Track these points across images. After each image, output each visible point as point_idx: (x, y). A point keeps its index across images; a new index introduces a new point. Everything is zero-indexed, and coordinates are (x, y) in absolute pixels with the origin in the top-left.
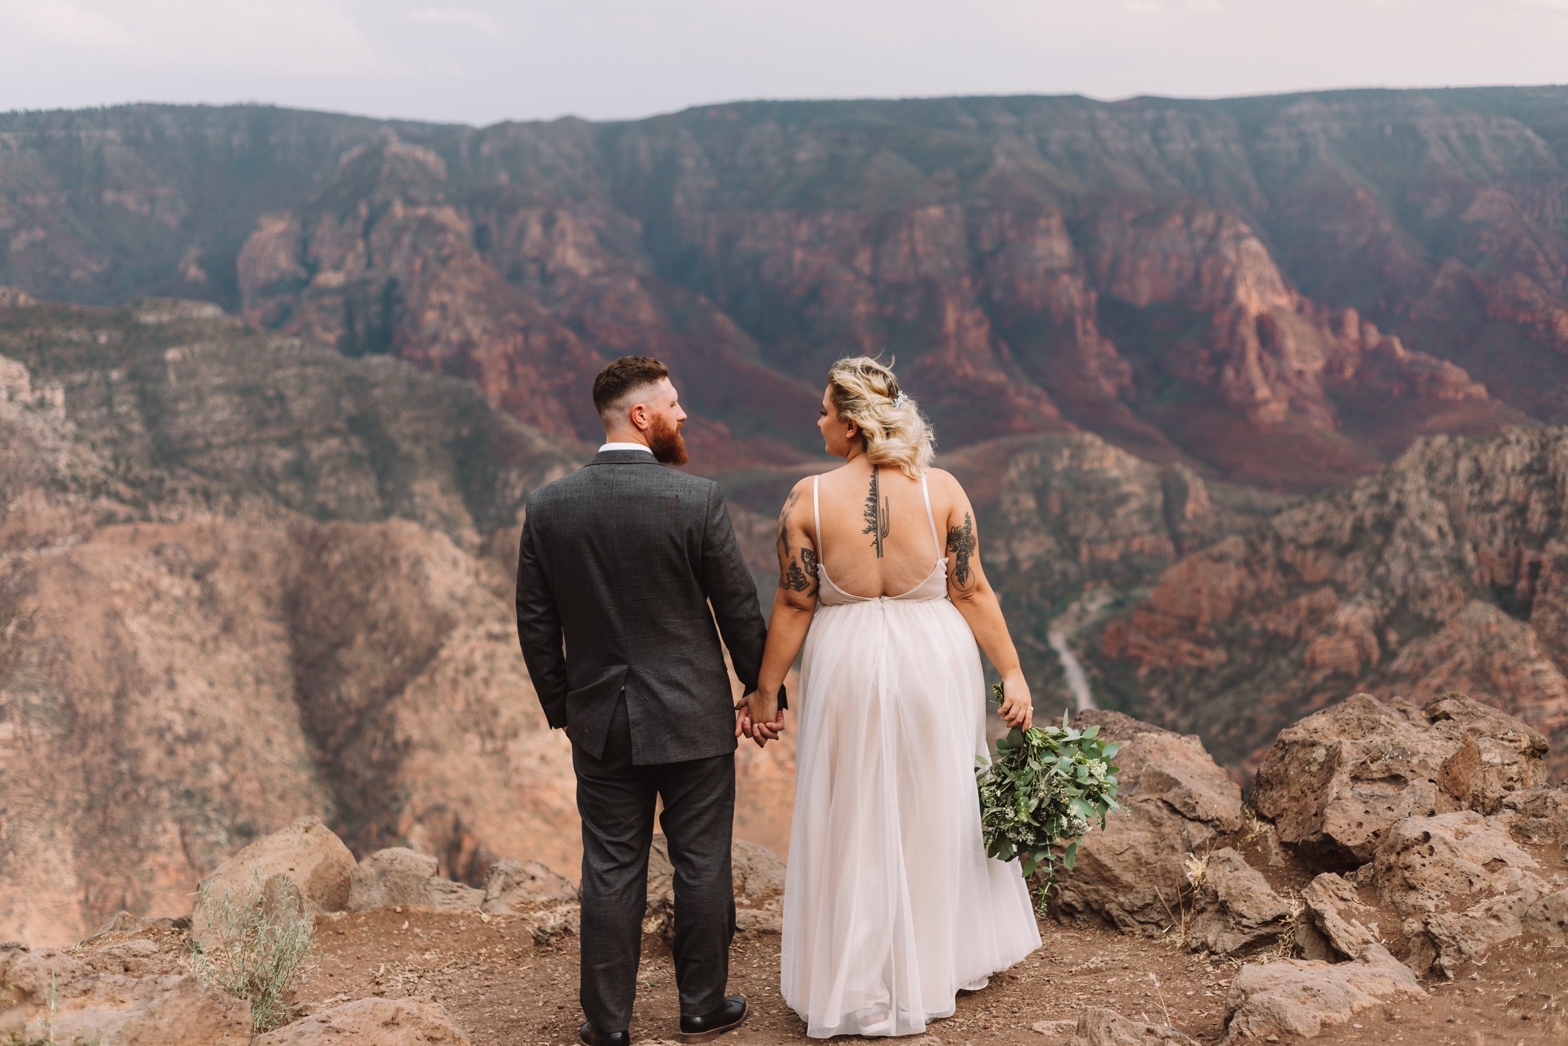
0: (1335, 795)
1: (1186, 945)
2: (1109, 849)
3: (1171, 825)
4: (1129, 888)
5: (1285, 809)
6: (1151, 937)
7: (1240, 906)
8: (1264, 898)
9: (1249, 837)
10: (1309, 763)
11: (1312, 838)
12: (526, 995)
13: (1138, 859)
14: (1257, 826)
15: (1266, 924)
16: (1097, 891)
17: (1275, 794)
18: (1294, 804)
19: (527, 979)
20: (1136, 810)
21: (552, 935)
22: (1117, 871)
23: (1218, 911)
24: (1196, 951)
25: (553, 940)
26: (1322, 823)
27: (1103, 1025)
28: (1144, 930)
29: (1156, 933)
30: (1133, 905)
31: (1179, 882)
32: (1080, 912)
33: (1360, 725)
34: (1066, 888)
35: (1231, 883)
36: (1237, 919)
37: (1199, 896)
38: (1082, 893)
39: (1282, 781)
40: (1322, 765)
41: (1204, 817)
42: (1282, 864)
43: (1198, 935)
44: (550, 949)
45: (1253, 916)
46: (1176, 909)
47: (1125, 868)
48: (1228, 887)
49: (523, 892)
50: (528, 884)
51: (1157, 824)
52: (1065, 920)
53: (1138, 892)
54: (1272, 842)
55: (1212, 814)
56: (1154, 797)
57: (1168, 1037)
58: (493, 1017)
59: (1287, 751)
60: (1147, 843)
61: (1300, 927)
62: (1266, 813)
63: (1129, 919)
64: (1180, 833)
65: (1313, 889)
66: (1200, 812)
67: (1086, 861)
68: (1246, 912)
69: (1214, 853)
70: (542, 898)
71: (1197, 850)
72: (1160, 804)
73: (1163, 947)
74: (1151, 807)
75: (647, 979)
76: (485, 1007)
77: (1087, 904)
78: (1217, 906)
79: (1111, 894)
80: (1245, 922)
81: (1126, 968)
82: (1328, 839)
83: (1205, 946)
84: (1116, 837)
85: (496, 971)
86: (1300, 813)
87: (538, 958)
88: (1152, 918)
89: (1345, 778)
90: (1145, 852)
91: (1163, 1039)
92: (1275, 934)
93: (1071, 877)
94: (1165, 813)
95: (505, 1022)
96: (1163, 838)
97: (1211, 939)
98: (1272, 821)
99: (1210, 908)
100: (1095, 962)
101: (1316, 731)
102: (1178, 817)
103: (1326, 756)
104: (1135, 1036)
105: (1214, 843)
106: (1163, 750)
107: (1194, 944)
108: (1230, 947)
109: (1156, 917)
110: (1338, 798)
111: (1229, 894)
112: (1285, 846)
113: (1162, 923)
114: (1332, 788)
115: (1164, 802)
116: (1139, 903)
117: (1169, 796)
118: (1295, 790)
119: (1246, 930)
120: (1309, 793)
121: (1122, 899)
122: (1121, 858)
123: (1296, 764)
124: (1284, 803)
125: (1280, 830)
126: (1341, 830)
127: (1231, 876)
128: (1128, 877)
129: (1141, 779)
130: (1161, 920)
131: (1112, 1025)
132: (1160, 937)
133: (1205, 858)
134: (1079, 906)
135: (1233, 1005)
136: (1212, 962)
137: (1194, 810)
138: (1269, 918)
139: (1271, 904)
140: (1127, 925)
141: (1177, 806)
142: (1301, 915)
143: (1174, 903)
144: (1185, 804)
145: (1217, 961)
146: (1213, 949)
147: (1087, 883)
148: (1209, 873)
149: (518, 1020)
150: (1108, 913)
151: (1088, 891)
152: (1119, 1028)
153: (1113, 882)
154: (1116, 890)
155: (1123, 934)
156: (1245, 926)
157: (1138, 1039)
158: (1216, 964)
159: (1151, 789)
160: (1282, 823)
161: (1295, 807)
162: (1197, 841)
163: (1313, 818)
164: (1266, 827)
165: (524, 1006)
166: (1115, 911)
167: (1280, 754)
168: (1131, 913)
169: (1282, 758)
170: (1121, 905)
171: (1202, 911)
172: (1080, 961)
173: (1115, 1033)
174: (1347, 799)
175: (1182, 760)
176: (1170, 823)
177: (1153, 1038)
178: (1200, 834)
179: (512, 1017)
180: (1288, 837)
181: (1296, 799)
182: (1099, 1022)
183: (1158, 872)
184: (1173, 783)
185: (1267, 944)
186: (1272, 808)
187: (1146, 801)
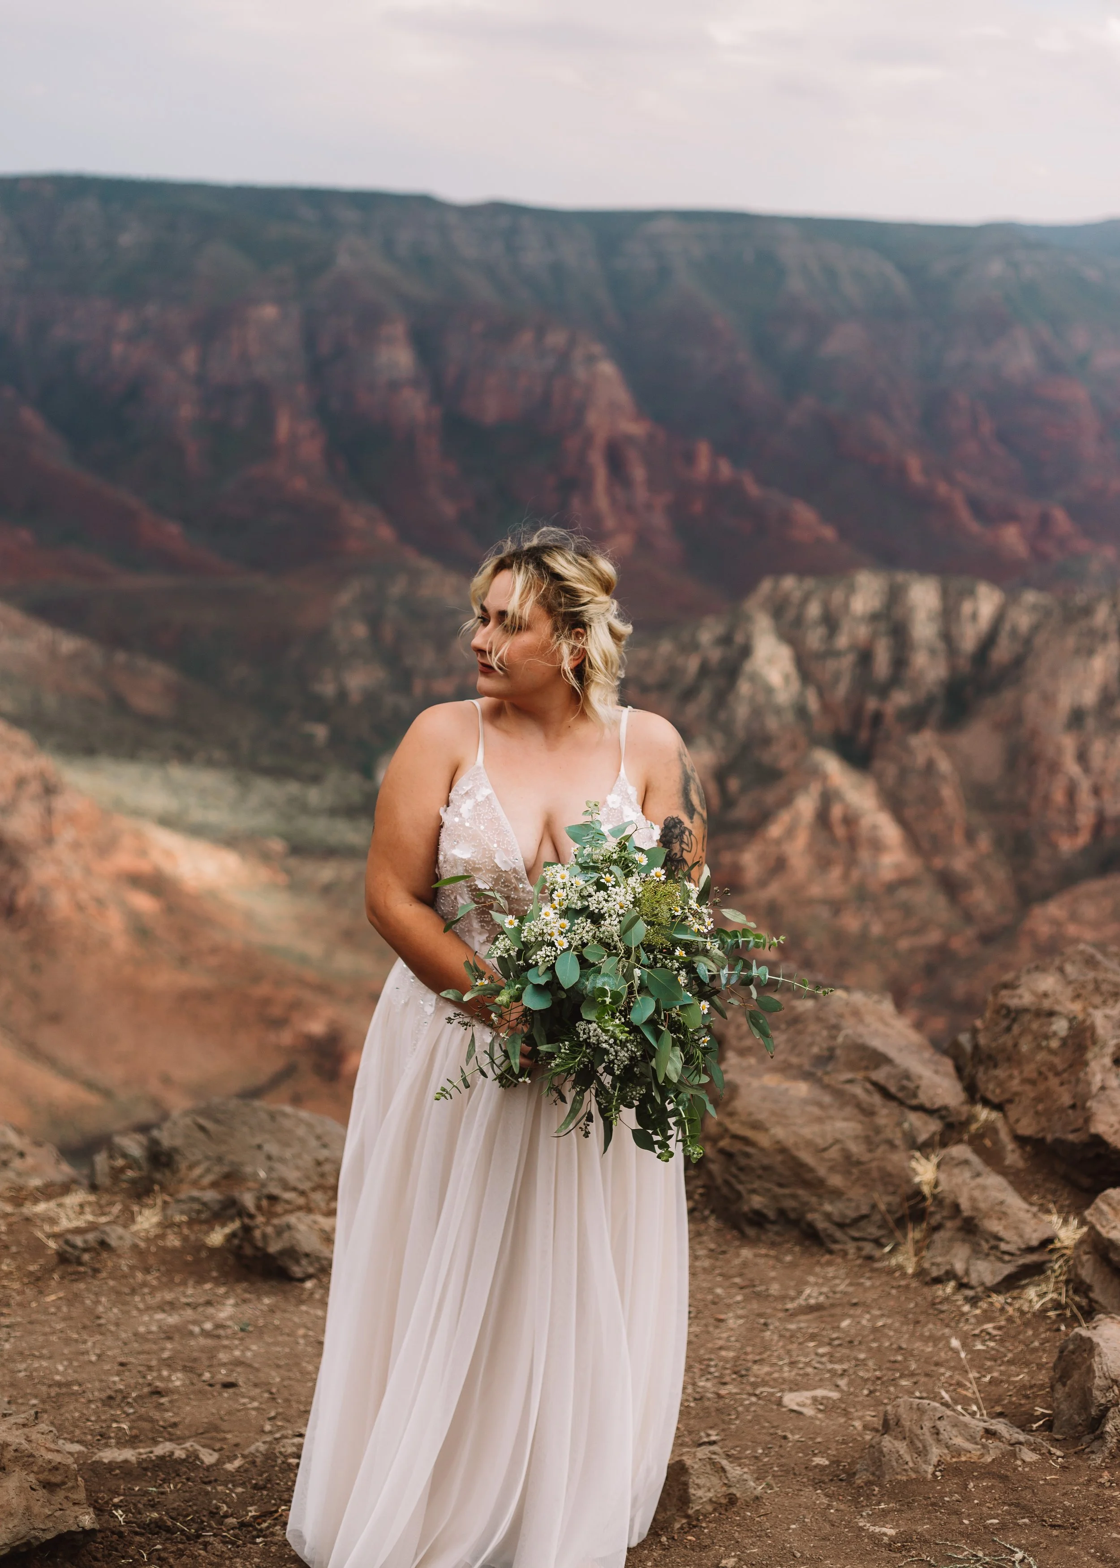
0: (1099, 1085)
1: (920, 1273)
2: (809, 1144)
3: (885, 1114)
4: (836, 1194)
5: (1016, 1094)
6: (870, 1258)
7: (994, 1226)
8: (1023, 1215)
9: (974, 1127)
10: (1047, 1037)
11: (1071, 1137)
12: (68, 1341)
13: (847, 1156)
14: (984, 1114)
15: (1030, 1250)
16: (794, 1196)
17: (1000, 1073)
18: (1027, 1088)
19: (60, 1315)
20: (838, 1094)
21: (85, 1250)
22: (822, 1171)
23: (960, 1229)
24: (937, 1280)
25: (86, 1257)
26: (1088, 1120)
27: (927, 1424)
28: (859, 1249)
29: (877, 1253)
30: (844, 1216)
31: (906, 1189)
32: (773, 1223)
33: (1097, 989)
34: (754, 1191)
35: (977, 1193)
36: (993, 1242)
37: (932, 1209)
38: (775, 1198)
39: (1012, 1058)
40: (1064, 1041)
41: (928, 1105)
42: (1021, 1164)
43: (939, 1260)
44: (82, 1269)
45: (1012, 1242)
46: (901, 1223)
47: (832, 1169)
48: (973, 1199)
49: (11, 1175)
50: (17, 1163)
51: (868, 1112)
52: (751, 1232)
53: (850, 1200)
54: (1004, 1136)
55: (939, 1103)
56: (859, 1075)
57: (1020, 1443)
58: (30, 1377)
59: (1014, 1020)
60: (856, 1137)
61: (1085, 1258)
62: (990, 1096)
63: (838, 1234)
64: (899, 1124)
65: (1101, 1212)
66: (923, 1098)
67: (779, 1158)
68: (1002, 1233)
69: (944, 1152)
70: (36, 1182)
71: (925, 1148)
72: (869, 1086)
73: (890, 1272)
74: (858, 1090)
75: (231, 1318)
76: (14, 1361)
77: (782, 1213)
78: (958, 1223)
79: (814, 1200)
80: (1003, 1246)
81: (855, 1304)
82: (1098, 1141)
83: (950, 1275)
84: (816, 1128)
85: (12, 1302)
86: (1038, 1099)
87: (66, 1282)
88: (870, 1234)
89: (1107, 1061)
90: (856, 1149)
91: (1012, 1445)
92: (1044, 1263)
93: (760, 1177)
94: (877, 1099)
95: (50, 1386)
96: (878, 1130)
97: (959, 1267)
98: (998, 1107)
99: (949, 1224)
100: (812, 1294)
101: (1045, 995)
102: (893, 1104)
103: (1070, 1028)
104: (972, 1439)
105: (943, 1140)
106: (856, 1013)
107: (935, 1273)
108: (990, 1280)
109: (873, 1231)
110: (1103, 1088)
111: (975, 1208)
112: (1021, 1140)
113: (883, 1240)
114: (1094, 1075)
115: (875, 1084)
116: (852, 1214)
117: (880, 1075)
118: (1029, 1070)
119: (1007, 1258)
120: (1050, 1075)
121: (828, 1208)
122: (826, 1155)
123: (1029, 1038)
124: (1015, 1085)
125: (1012, 1119)
126: (1113, 1130)
127: (973, 1183)
128: (836, 1180)
129: (838, 1052)
130: (883, 1236)
131: (940, 1425)
132: (881, 1259)
133: (935, 1160)
134: (771, 1215)
135: (1103, 1401)
136: (967, 1300)
137: (915, 1095)
138: (1035, 1243)
139: (1033, 1222)
140: (835, 1241)
141: (893, 1089)
142: (1081, 1242)
143: (897, 1215)
144: (903, 1088)
145: (973, 1298)
146: (965, 1280)
147: (781, 1185)
148: (943, 1177)
149: (68, 1384)
150: (811, 1225)
151: (784, 1196)
152: (949, 1428)
153: (816, 1185)
154: (820, 1196)
155: (831, 1252)
156: (1004, 1253)
157: (976, 1443)
158: (973, 1301)
159: (852, 1066)
160: (1013, 1112)
161: (1030, 1092)
162: (923, 1137)
163: (1070, 1112)
164: (994, 1115)
165: (70, 1361)
166: (821, 1224)
167: (1005, 1023)
168: (841, 1226)
169: (1008, 1029)
170: (828, 1216)
171: (937, 1228)
172: (792, 1293)
173: (944, 1436)
174: (1113, 1089)
175: (881, 1028)
176: (884, 1111)
177: (998, 1443)
178: (928, 1127)
179: (58, 1378)
180: (1027, 1128)
181: (1033, 1082)
182: (920, 1419)
183: (875, 1174)
184: (879, 1059)
185: (1033, 1275)
186: (998, 1091)
187: (850, 1081)
